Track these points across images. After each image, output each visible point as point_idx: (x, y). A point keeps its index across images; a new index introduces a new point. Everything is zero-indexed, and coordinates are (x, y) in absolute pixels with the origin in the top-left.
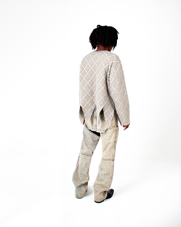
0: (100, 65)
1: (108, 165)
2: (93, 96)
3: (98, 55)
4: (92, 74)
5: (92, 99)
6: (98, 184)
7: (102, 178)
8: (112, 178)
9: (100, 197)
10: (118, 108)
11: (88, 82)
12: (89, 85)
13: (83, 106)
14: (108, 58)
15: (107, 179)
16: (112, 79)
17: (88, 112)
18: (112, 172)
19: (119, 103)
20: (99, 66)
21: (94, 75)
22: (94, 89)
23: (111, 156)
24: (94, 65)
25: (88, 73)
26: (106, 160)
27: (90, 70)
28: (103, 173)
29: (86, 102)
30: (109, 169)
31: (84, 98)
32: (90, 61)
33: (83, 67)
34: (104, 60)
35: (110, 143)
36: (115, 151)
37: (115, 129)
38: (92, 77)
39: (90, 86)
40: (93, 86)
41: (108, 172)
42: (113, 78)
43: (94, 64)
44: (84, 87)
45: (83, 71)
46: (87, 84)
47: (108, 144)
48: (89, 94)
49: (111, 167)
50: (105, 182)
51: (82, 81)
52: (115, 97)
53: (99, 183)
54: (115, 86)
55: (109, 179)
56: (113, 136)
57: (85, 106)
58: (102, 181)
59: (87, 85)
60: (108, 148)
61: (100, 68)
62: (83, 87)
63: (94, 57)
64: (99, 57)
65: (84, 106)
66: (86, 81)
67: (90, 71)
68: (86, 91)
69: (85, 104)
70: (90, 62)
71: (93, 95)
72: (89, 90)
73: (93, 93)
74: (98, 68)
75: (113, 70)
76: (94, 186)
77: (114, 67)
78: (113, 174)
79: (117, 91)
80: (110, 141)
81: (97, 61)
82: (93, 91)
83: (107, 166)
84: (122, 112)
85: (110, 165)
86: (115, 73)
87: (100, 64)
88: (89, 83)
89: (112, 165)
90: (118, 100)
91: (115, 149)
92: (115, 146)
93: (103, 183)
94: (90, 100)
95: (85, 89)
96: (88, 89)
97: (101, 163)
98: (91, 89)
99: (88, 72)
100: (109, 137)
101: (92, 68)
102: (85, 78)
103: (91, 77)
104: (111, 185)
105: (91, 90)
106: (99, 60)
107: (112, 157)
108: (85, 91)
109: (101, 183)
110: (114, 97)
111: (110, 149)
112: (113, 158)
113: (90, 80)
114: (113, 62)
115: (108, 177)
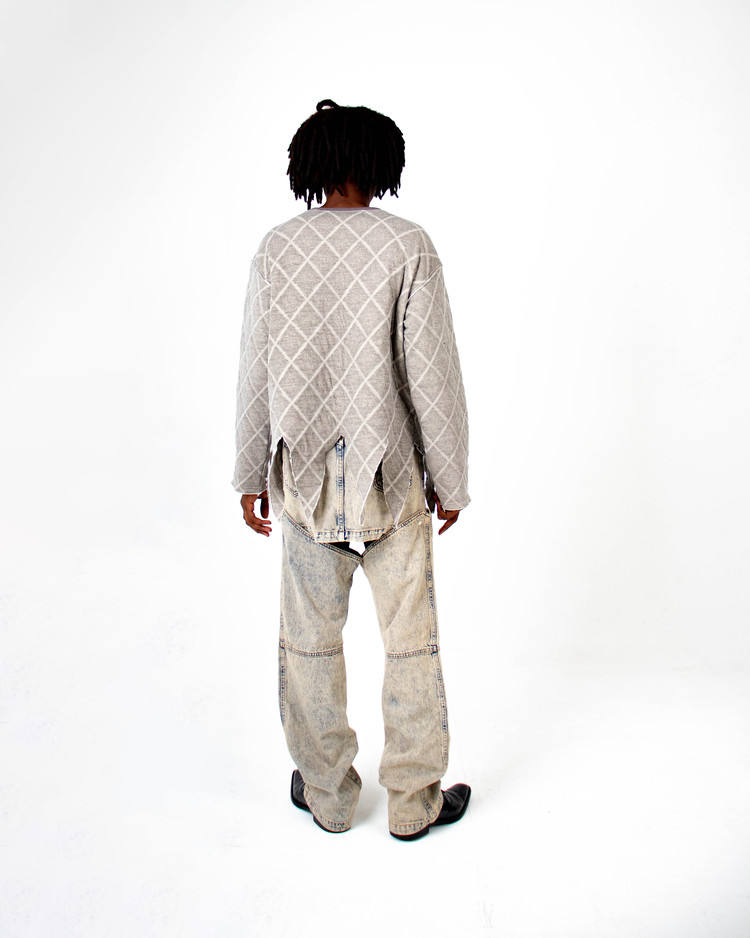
0: (365, 268)
1: (418, 674)
2: (331, 393)
3: (348, 227)
4: (329, 304)
5: (328, 407)
6: (395, 763)
7: (407, 735)
8: (445, 727)
9: (410, 817)
10: (437, 439)
11: (311, 337)
12: (314, 347)
13: (290, 439)
14: (397, 238)
15: (424, 734)
16: (419, 326)
17: (309, 463)
18: (442, 699)
19: (442, 421)
20: (362, 272)
21: (335, 307)
22: (334, 366)
23: (423, 636)
24: (335, 267)
25: (307, 299)
26: (406, 656)
27: (320, 284)
28: (406, 714)
29: (301, 419)
30: (427, 692)
31: (296, 404)
32: (317, 248)
33: (280, 273)
34: (383, 249)
35: (412, 581)
36: (434, 614)
37: (420, 523)
38: (327, 317)
39: (318, 353)
40: (330, 354)
41: (423, 705)
42: (423, 318)
43: (338, 263)
44: (295, 358)
45: (285, 288)
46: (304, 346)
47: (404, 587)
48: (313, 387)
49: (430, 680)
50: (420, 749)
51: (283, 332)
52: (428, 394)
53: (398, 757)
54: (430, 353)
55: (432, 731)
56: (420, 554)
57: (298, 440)
58: (408, 747)
59: (305, 350)
60: (406, 604)
61: (365, 278)
62: (287, 358)
63: (333, 232)
64: (357, 235)
65: (294, 440)
66: (301, 332)
67: (316, 289)
68: (301, 373)
69: (299, 431)
70: (314, 251)
71: (328, 391)
72: (314, 370)
73: (329, 383)
74: (357, 278)
75: (424, 289)
76: (382, 777)
77: (424, 278)
78: (445, 707)
79: (438, 372)
80: (409, 574)
81: (347, 252)
82: (329, 374)
83: (414, 680)
84: (449, 455)
85: (425, 675)
86: (430, 302)
87: (366, 263)
88: (314, 339)
89: (432, 670)
90: (437, 409)
91: (433, 605)
92: (431, 590)
93: (414, 754)
94: (319, 411)
95: (296, 368)
96: (309, 366)
97: (388, 676)
98: (322, 365)
99: (310, 296)
100: (403, 559)
101: (328, 279)
102: (297, 320)
103: (320, 315)
104: (446, 754)
105: (322, 370)
106: (360, 245)
107: (425, 638)
108: (299, 377)
109: (407, 754)
110: (422, 394)
111: (414, 609)
112: (432, 642)
113: (318, 329)
114: (422, 254)
115: (427, 725)
